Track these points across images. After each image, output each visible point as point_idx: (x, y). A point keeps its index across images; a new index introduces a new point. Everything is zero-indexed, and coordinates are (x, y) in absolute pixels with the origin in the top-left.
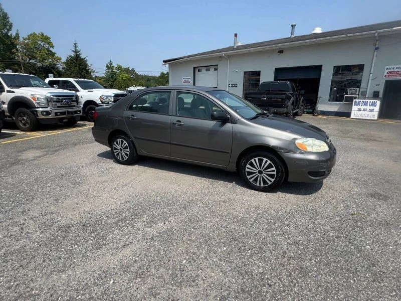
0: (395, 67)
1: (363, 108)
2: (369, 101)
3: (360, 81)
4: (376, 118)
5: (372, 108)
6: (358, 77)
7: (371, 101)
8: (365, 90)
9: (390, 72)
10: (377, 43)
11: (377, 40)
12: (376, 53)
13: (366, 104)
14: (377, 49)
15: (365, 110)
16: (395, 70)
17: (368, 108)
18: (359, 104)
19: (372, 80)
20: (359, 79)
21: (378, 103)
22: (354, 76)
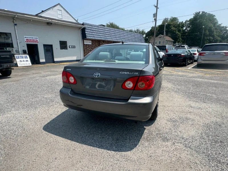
0: (29, 37)
1: (22, 60)
2: (23, 55)
3: (12, 44)
4: (31, 65)
5: (27, 59)
6: (9, 41)
7: (24, 55)
8: (17, 49)
9: (27, 40)
10: (15, 21)
11: (14, 20)
12: (15, 27)
13: (23, 58)
14: (16, 25)
15: (24, 61)
16: (29, 39)
17: (25, 59)
18: (19, 58)
19: (19, 43)
20: (11, 42)
21: (28, 56)
22: (6, 40)
